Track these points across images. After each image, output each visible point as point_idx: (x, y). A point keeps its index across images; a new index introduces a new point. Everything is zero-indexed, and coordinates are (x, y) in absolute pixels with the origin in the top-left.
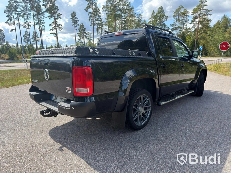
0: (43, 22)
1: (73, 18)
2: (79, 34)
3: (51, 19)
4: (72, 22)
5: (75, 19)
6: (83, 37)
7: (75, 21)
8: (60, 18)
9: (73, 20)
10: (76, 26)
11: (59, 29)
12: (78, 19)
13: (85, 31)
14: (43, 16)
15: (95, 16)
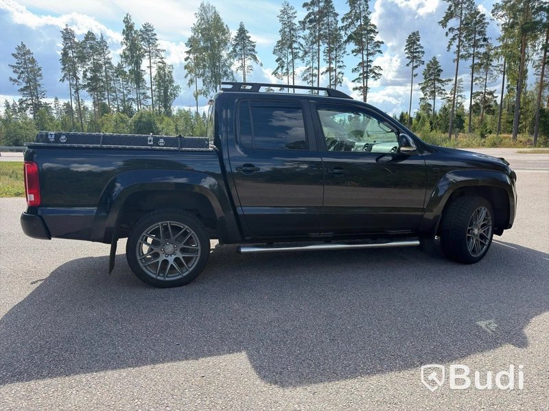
0: (341, 64)
1: (411, 47)
2: (423, 85)
3: (357, 56)
4: (408, 57)
5: (416, 49)
6: (433, 93)
7: (415, 54)
8: (380, 51)
9: (411, 52)
10: (416, 67)
11: (374, 77)
12: (422, 47)
13: (439, 75)
14: (343, 51)
15: (469, 35)
